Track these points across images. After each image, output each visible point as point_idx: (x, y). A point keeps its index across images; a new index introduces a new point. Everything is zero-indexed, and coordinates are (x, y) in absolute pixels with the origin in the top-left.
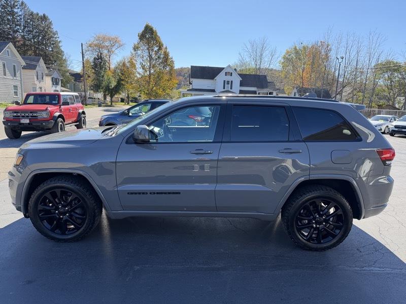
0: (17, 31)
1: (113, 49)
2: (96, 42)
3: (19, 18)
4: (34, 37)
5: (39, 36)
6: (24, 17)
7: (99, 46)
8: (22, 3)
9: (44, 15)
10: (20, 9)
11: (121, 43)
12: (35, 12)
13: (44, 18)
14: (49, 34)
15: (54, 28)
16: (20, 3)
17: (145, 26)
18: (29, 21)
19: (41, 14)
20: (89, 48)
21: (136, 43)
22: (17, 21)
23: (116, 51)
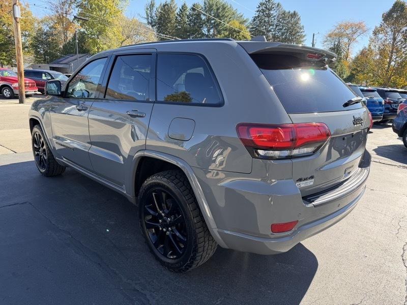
0: (270, 31)
1: (354, 37)
2: (337, 31)
3: (273, 19)
4: (283, 34)
5: (287, 32)
6: (278, 17)
7: (340, 35)
8: (278, 4)
9: (294, 12)
10: (275, 11)
11: (365, 28)
12: (287, 11)
13: (294, 15)
14: (296, 30)
15: (302, 23)
16: (276, 5)
17: (394, 3)
18: (281, 20)
19: (292, 12)
20: (329, 38)
21: (378, 26)
22: (272, 22)
23: (358, 39)
